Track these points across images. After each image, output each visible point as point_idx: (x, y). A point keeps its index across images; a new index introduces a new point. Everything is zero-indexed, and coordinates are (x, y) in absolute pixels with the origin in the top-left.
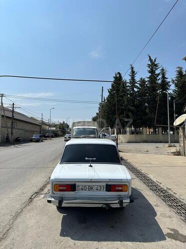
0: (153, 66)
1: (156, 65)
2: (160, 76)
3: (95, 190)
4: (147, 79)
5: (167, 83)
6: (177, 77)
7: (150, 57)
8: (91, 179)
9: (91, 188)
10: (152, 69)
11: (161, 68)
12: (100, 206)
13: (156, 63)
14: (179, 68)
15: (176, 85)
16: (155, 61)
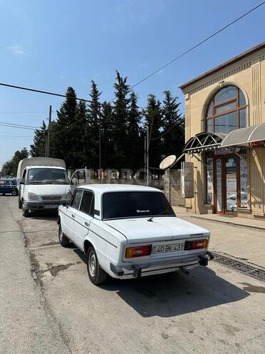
0: (122, 87)
1: (126, 87)
2: (130, 104)
3: (173, 250)
4: (113, 105)
5: (138, 114)
6: (149, 108)
7: (118, 74)
8: (172, 237)
9: (169, 248)
10: (120, 92)
11: (131, 93)
12: (174, 270)
13: (126, 84)
14: (151, 95)
15: (148, 118)
16: (125, 81)
